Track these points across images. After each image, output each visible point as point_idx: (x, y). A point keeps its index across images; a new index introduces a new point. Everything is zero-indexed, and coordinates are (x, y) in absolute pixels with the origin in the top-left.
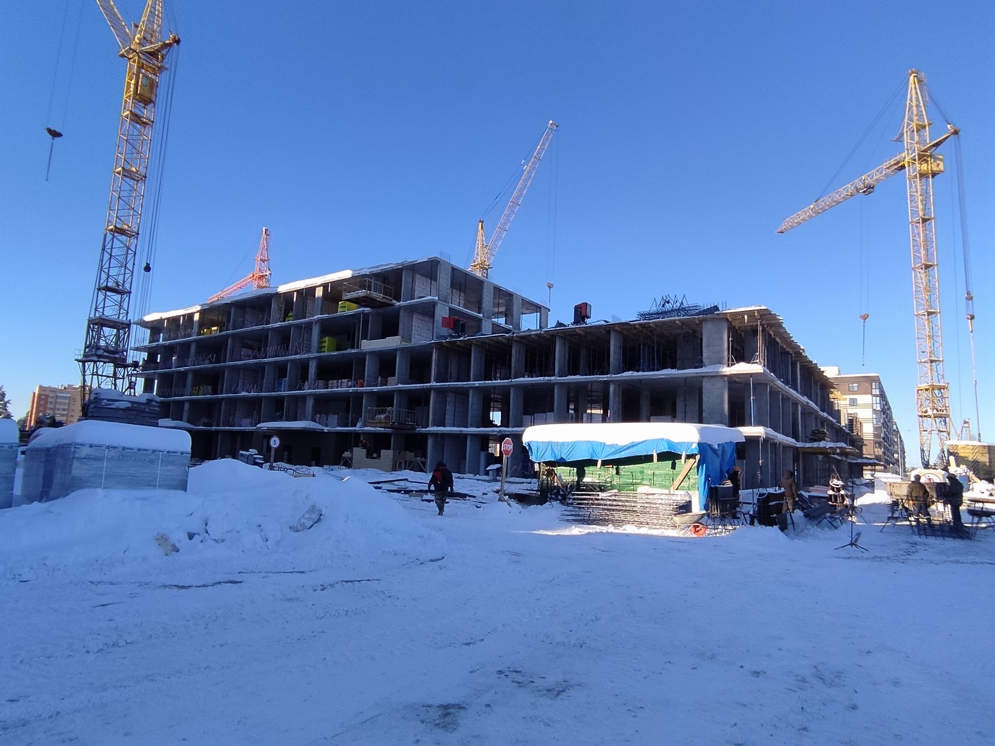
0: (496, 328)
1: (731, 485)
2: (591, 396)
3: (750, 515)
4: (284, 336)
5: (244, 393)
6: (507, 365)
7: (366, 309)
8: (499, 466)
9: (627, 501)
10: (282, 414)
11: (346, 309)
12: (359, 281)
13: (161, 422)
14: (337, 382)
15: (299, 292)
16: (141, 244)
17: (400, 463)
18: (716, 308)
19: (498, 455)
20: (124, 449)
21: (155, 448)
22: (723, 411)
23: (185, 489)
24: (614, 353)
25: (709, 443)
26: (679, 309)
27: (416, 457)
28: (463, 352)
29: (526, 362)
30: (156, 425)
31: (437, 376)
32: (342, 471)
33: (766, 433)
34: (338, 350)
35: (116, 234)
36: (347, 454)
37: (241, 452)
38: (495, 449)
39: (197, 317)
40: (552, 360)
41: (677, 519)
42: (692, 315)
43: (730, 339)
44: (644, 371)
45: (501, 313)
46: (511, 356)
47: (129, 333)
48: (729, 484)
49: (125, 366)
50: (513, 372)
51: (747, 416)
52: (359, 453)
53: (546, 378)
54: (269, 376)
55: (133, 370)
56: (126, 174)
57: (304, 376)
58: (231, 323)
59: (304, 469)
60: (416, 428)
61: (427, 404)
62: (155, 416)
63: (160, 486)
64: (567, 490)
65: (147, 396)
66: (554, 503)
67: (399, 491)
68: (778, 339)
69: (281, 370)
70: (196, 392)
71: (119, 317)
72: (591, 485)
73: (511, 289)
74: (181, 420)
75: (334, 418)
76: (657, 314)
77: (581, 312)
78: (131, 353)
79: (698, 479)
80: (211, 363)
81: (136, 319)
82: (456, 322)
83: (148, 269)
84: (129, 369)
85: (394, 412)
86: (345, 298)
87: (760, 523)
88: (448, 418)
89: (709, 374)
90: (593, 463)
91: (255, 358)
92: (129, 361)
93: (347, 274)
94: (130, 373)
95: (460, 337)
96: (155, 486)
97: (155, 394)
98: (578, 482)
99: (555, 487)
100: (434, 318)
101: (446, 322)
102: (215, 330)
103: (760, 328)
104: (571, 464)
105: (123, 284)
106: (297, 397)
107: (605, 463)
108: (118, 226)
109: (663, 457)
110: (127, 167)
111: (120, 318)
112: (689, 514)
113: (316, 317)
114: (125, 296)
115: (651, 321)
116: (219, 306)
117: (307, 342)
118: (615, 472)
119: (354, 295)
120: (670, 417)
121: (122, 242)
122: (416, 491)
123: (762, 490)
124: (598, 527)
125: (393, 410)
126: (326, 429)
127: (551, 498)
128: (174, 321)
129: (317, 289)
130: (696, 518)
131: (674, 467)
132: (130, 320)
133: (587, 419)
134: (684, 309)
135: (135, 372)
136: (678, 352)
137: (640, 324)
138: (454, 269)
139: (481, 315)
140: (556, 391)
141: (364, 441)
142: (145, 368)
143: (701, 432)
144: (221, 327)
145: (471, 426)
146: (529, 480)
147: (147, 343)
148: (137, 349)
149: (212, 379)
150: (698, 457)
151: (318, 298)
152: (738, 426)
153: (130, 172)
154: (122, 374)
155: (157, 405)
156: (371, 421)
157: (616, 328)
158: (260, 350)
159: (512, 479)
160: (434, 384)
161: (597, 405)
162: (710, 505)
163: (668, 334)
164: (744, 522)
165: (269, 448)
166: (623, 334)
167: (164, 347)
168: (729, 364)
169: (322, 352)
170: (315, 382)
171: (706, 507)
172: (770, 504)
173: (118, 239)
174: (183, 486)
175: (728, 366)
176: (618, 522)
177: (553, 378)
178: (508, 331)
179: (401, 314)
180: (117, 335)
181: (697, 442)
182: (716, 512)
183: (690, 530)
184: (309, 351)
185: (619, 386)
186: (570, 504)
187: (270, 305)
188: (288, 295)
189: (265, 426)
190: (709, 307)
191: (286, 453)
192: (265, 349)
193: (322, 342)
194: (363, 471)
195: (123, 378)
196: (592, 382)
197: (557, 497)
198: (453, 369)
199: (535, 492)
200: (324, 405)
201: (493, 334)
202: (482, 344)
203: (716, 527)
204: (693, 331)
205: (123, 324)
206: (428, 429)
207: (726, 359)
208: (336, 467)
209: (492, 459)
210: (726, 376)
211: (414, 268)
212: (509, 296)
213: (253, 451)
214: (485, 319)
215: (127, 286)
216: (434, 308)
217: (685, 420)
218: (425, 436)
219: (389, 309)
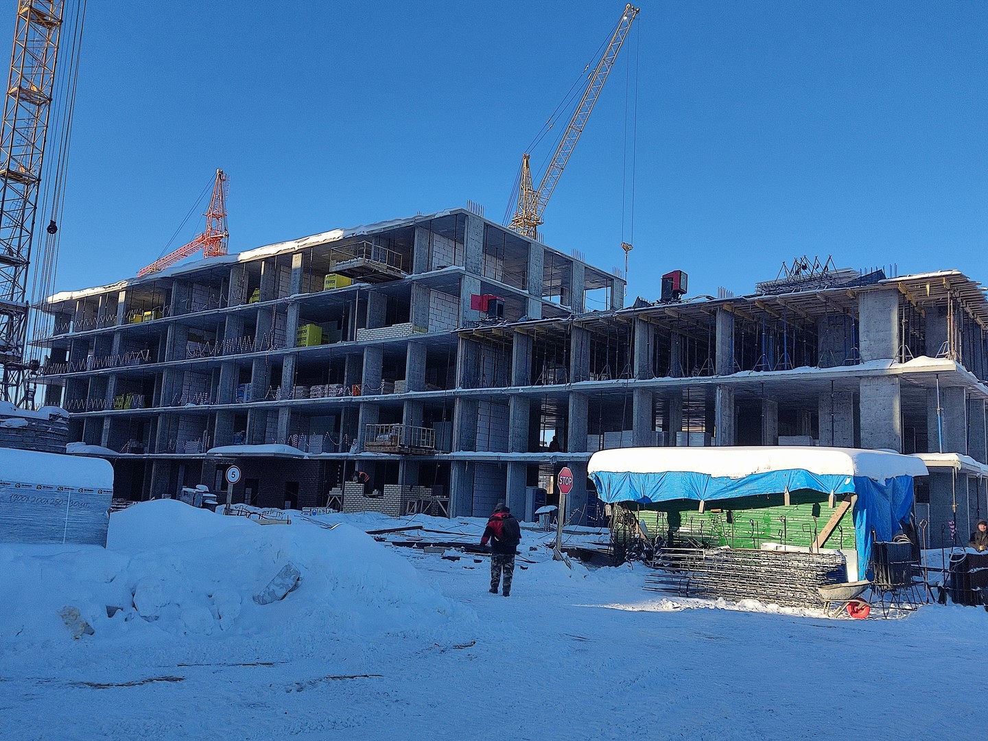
0: (547, 308)
1: (908, 541)
2: (686, 407)
3: (939, 588)
4: (248, 324)
5: (190, 405)
6: (564, 362)
7: (362, 285)
8: (553, 508)
9: (745, 563)
10: (244, 434)
11: (335, 284)
12: (353, 244)
13: (71, 447)
14: (323, 388)
15: (269, 260)
16: (44, 194)
17: (412, 504)
18: (880, 275)
19: (552, 492)
20: (18, 485)
21: (61, 485)
22: (892, 428)
23: (103, 543)
24: (722, 344)
25: (871, 477)
26: (821, 278)
27: (434, 494)
28: (501, 345)
29: (592, 357)
30: (63, 452)
31: (464, 380)
32: (327, 515)
33: (962, 463)
34: (323, 343)
35: (9, 181)
36: (335, 491)
37: (184, 489)
38: (546, 483)
39: (122, 297)
40: (629, 355)
41: (825, 593)
42: (842, 286)
43: (903, 321)
44: (767, 369)
45: (555, 288)
46: (569, 350)
47: (26, 322)
48: (904, 540)
49: (20, 368)
50: (572, 372)
51: (931, 437)
52: (353, 489)
53: (621, 381)
54: (226, 378)
55: (32, 373)
56: (24, 96)
57: (275, 378)
58: (171, 307)
59: (274, 513)
60: (434, 453)
61: (450, 417)
62: (62, 438)
63: (67, 539)
64: (654, 545)
65: (51, 410)
66: (635, 564)
67: (409, 545)
68: (979, 321)
69: (244, 372)
70: (120, 404)
71: (12, 299)
72: (690, 538)
73: (568, 253)
74: (100, 445)
75: (317, 440)
76: (788, 285)
77: (672, 285)
78: (28, 349)
79: (855, 531)
80: (142, 362)
81: (36, 301)
82: (491, 303)
83: (52, 228)
84: (25, 371)
85: (404, 430)
86: (333, 269)
87: (955, 601)
88: (480, 438)
89: (870, 374)
90: (691, 505)
91: (206, 354)
92: (26, 360)
93: (336, 235)
94: (27, 377)
95: (497, 323)
96: (61, 539)
97: (61, 407)
98: (670, 534)
99: (636, 540)
100: (459, 297)
101: (477, 303)
102: (148, 316)
103: (950, 304)
104: (659, 507)
105: (18, 252)
106: (265, 411)
107: (710, 505)
108: (13, 169)
109: (800, 497)
110: (26, 86)
111: (14, 300)
112: (843, 585)
113: (292, 297)
114: (21, 268)
115: (778, 296)
116: (155, 282)
117: (282, 333)
118: (725, 518)
119: (346, 265)
120: (807, 439)
121: (17, 192)
122: (435, 544)
123: (957, 551)
124: (702, 601)
125: (400, 429)
126: (306, 456)
127: (630, 557)
128: (89, 301)
129: (294, 256)
130: (854, 591)
131: (816, 512)
132: (27, 302)
133: (683, 440)
134: (829, 277)
135: (34, 376)
136: (821, 340)
137: (762, 301)
138: (488, 226)
139: (527, 292)
140: (635, 399)
141: (361, 473)
142: (47, 370)
143: (858, 461)
144: (157, 311)
145: (513, 450)
146: (597, 529)
147: (50, 334)
148: (37, 343)
149: (144, 386)
150: (854, 498)
151: (295, 269)
152: (917, 452)
153: (29, 92)
154: (16, 379)
155: (64, 422)
156: (370, 443)
157: (725, 307)
158: (212, 344)
159: (573, 528)
160: (460, 389)
161: (697, 420)
162: (876, 573)
163: (804, 315)
164: (930, 598)
165: (225, 484)
166: (735, 316)
167: (76, 340)
168: (901, 358)
169: (301, 346)
170: (292, 389)
171: (869, 575)
172: (971, 571)
173: (12, 188)
174: (101, 539)
175: (901, 362)
176: (734, 596)
177: (631, 381)
178: (565, 314)
179: (413, 291)
180: (10, 325)
181: (852, 474)
182: (886, 584)
183: (845, 610)
184: (283, 345)
185: (730, 392)
186: (658, 565)
187: (227, 280)
188: (252, 265)
189: (220, 451)
190: (869, 273)
191: (249, 490)
192: (220, 343)
193: (301, 332)
194: (358, 515)
195: (17, 385)
196: (689, 387)
197: (639, 555)
198: (487, 367)
199: (607, 547)
200: (303, 420)
201: (544, 318)
202: (527, 335)
203: (886, 605)
204: (844, 309)
205: (17, 307)
206: (452, 454)
207: (896, 350)
208: (320, 509)
209: (543, 498)
210: (896, 376)
211: (431, 226)
212: (567, 262)
213: (202, 488)
214: (533, 297)
215: (24, 253)
216: (460, 282)
217: (832, 443)
218: (446, 465)
219: (395, 284)
